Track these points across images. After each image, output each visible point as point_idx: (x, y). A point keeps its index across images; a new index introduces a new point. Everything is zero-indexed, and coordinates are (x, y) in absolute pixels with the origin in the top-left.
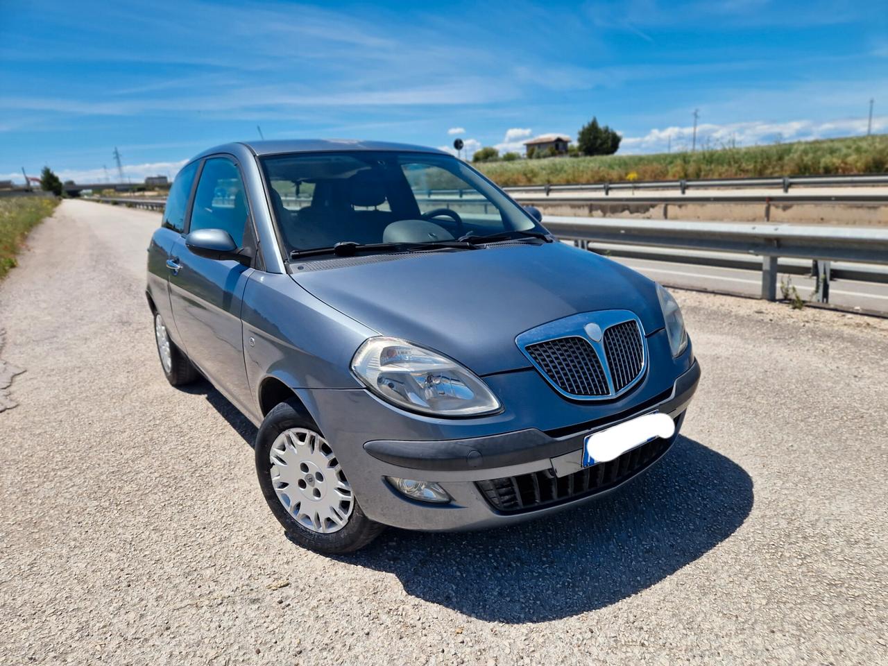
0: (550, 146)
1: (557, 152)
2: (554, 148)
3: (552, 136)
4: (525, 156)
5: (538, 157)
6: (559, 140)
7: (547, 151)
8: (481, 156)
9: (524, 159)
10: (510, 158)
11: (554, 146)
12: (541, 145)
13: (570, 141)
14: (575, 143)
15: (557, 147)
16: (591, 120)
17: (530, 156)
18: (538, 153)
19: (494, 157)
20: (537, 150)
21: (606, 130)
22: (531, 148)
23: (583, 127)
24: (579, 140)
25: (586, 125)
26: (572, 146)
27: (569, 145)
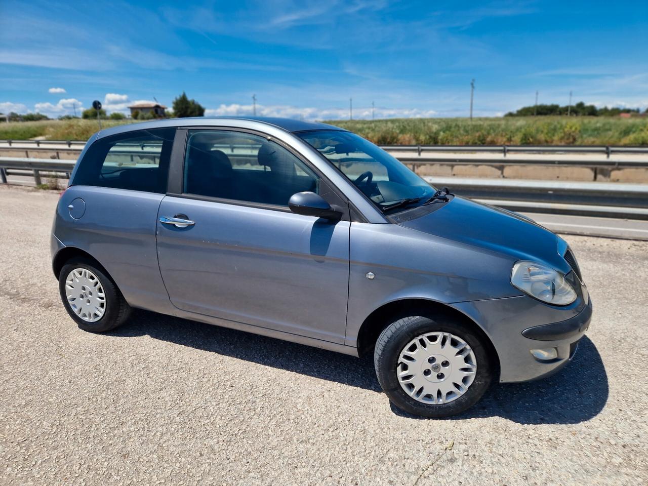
0: (151, 110)
1: (156, 115)
2: (154, 113)
3: (153, 103)
4: (130, 117)
5: (143, 118)
6: (157, 107)
7: (149, 114)
8: (90, 114)
9: (131, 119)
10: (117, 117)
11: (154, 110)
12: (143, 109)
13: (166, 108)
14: (170, 110)
15: (156, 112)
16: (182, 94)
17: (135, 117)
18: (143, 115)
19: (103, 116)
20: (141, 113)
21: (193, 102)
22: (135, 111)
23: (176, 99)
24: (174, 108)
25: (178, 97)
26: (168, 112)
27: (166, 110)
